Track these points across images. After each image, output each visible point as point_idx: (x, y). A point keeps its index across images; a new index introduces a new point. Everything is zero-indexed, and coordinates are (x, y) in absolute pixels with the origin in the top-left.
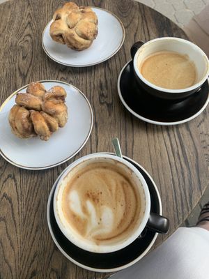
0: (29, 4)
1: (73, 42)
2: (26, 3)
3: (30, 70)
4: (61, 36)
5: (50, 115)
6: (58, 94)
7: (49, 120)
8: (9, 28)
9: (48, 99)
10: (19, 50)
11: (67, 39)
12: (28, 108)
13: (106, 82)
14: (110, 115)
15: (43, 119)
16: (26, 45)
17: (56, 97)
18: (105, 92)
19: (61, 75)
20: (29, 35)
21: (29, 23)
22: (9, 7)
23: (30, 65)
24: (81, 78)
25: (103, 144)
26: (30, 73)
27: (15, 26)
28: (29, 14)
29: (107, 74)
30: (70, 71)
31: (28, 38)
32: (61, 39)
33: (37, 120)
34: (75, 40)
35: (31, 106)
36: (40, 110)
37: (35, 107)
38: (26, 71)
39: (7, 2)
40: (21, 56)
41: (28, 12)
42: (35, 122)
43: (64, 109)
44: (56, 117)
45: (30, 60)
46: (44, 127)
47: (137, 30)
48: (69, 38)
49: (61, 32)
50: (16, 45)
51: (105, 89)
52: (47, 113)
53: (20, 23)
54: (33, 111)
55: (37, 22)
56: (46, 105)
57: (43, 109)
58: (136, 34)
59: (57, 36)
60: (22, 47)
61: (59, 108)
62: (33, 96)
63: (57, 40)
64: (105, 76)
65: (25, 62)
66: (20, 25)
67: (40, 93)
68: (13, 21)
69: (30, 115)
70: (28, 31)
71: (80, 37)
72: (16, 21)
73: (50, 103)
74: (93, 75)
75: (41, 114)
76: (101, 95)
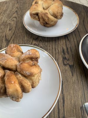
0: (18, 2)
1: (46, 19)
2: (16, 2)
3: (13, 37)
4: (37, 14)
5: (25, 76)
6: (34, 56)
7: (23, 83)
8: (4, 13)
9: (24, 60)
10: (7, 25)
11: (42, 17)
12: (4, 68)
13: (67, 49)
14: (72, 75)
15: (17, 82)
16: (12, 23)
17: (31, 59)
18: (67, 56)
19: (34, 42)
20: (16, 17)
21: (16, 11)
22: (6, 3)
23: (14, 34)
24: (48, 45)
25: (69, 102)
26: (12, 39)
27: (8, 12)
28: (17, 7)
29: (67, 44)
30: (40, 40)
31: (15, 19)
32: (37, 17)
33: (10, 83)
34: (48, 17)
35: (6, 66)
36: (15, 71)
37: (10, 67)
38: (10, 38)
39: (5, 1)
40: (8, 29)
41: (16, 6)
42: (8, 85)
43: (39, 71)
44: (31, 79)
45: (14, 31)
46: (17, 90)
47: (84, 18)
48: (43, 16)
49: (38, 12)
50: (6, 22)
51: (67, 53)
52: (22, 75)
53: (11, 11)
54: (8, 72)
55: (21, 11)
56: (22, 66)
57: (18, 70)
58: (84, 20)
59: (34, 14)
60: (10, 24)
61: (34, 70)
62: (10, 57)
63: (34, 18)
64: (66, 45)
65: (10, 32)
66: (11, 12)
67: (17, 54)
68: (7, 10)
69: (4, 75)
70: (15, 15)
71: (52, 15)
72: (9, 10)
73: (26, 65)
74: (57, 43)
75: (16, 75)
76: (64, 58)
